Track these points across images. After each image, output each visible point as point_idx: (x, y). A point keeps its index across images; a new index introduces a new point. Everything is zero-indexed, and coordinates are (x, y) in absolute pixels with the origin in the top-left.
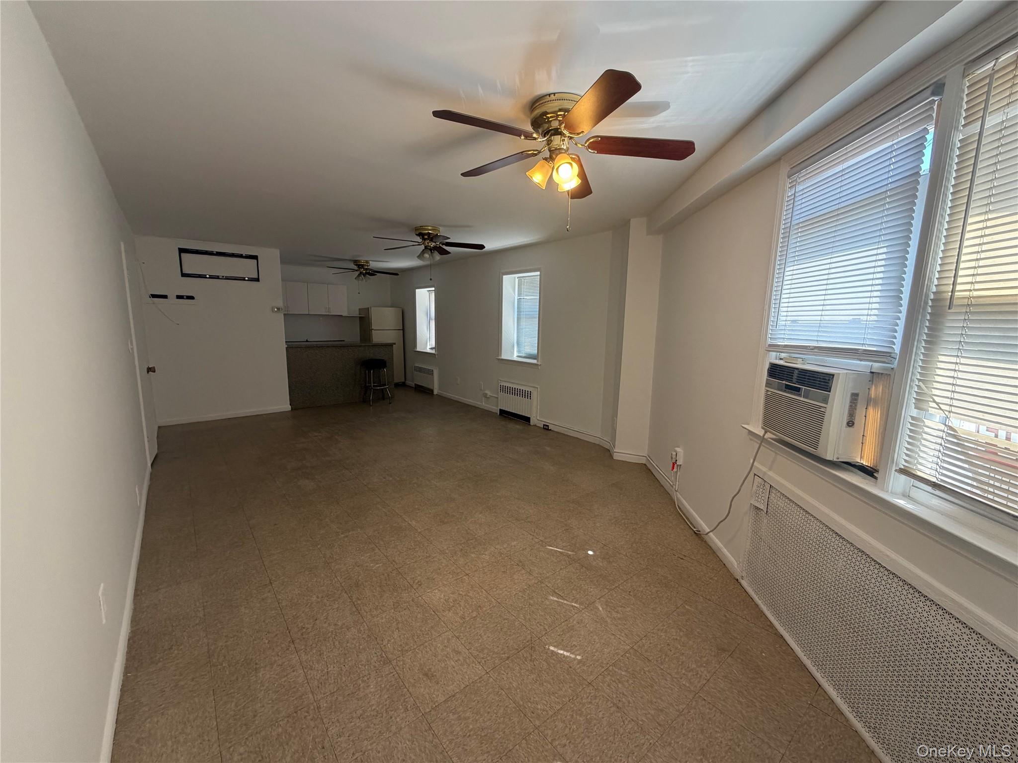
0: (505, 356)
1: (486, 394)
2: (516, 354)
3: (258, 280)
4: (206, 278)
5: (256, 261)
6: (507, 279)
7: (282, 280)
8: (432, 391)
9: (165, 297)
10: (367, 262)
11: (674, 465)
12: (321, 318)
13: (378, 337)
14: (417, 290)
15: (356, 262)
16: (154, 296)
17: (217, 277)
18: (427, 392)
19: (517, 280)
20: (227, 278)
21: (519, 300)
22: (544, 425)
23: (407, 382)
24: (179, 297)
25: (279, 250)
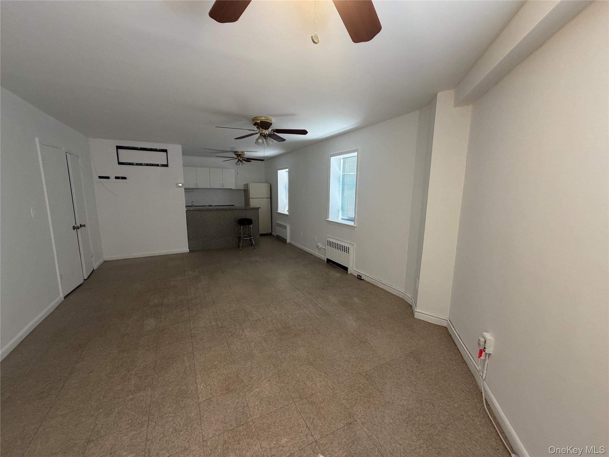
0: (331, 218)
1: (319, 246)
2: (340, 217)
3: (167, 166)
4: (134, 165)
5: (166, 153)
6: (333, 160)
7: (183, 166)
8: (286, 240)
9: (108, 178)
10: (243, 152)
11: (481, 352)
12: (220, 191)
13: (253, 203)
14: (278, 171)
15: (236, 153)
16: (100, 177)
17: (141, 164)
18: (281, 240)
19: (342, 160)
20: (147, 165)
21: (343, 176)
22: (358, 275)
23: (272, 233)
24: (117, 178)
25: (181, 146)
